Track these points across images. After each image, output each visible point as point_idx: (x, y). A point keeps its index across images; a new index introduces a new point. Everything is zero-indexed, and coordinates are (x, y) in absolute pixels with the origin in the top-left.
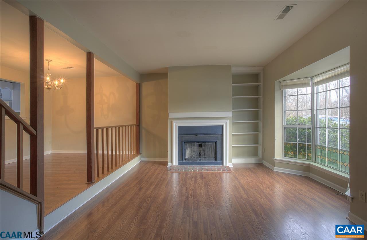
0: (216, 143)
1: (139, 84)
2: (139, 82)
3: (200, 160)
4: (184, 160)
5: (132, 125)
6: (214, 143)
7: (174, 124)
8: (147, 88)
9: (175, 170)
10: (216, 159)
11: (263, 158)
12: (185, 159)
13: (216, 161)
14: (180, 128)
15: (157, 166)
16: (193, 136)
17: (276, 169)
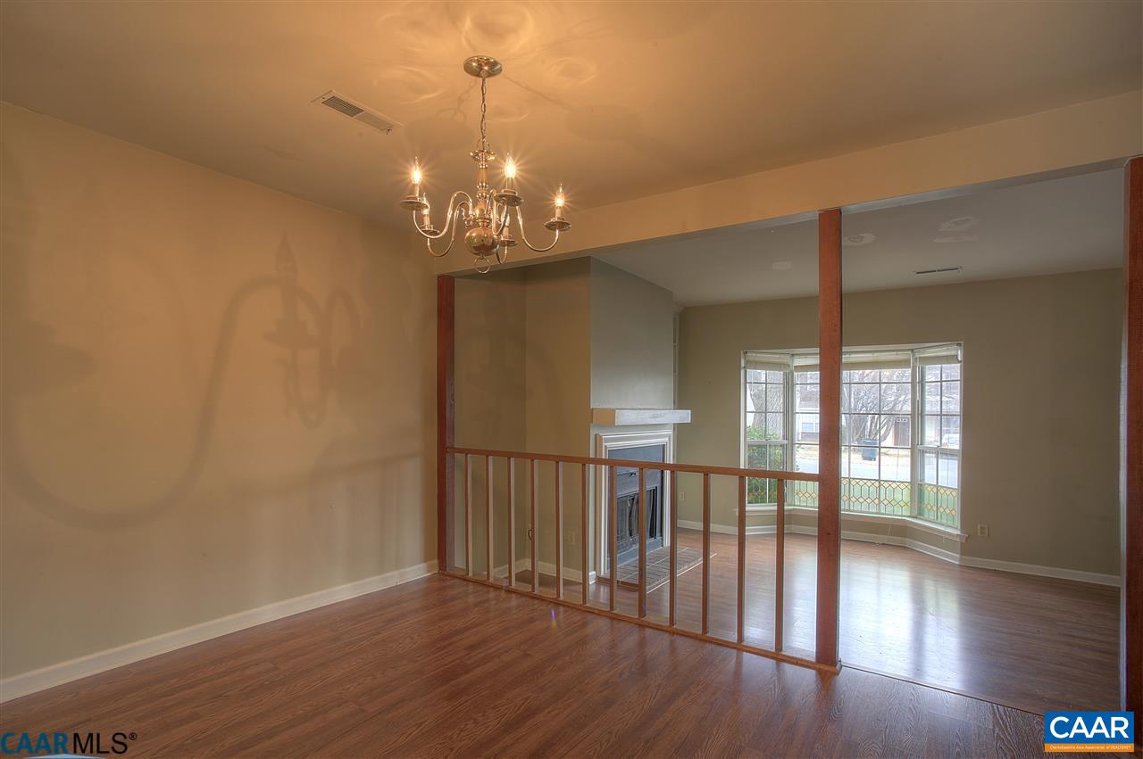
7: (603, 446)
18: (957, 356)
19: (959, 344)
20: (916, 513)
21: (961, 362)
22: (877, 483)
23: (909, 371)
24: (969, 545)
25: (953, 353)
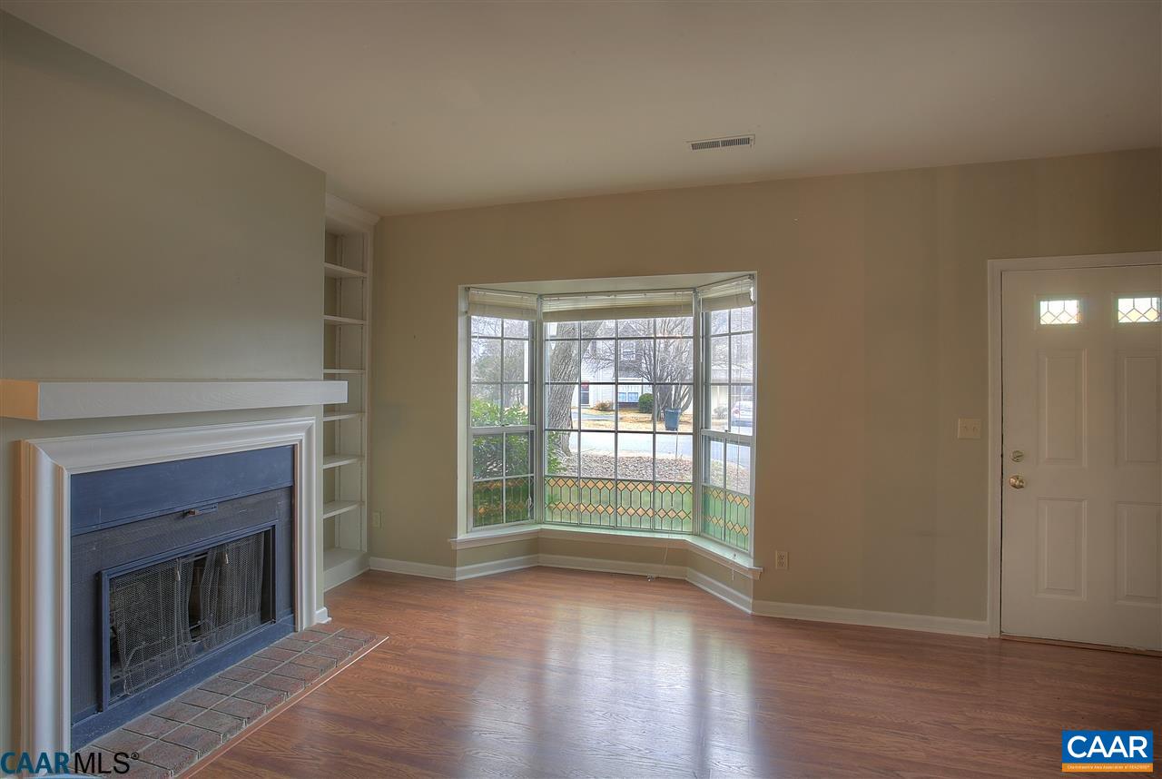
7: (45, 467)
11: (372, 552)
13: (268, 626)
17: (464, 573)
18: (749, 294)
19: (751, 277)
20: (699, 528)
21: (753, 303)
22: (650, 487)
23: (690, 320)
24: (764, 583)
25: (744, 290)
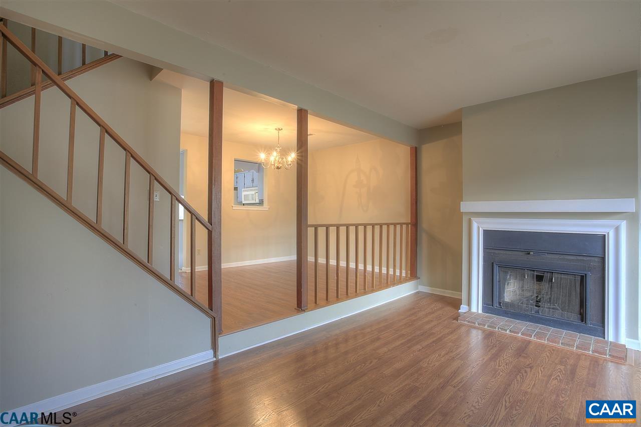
0: (583, 279)
1: (416, 148)
2: (414, 145)
3: (537, 312)
4: (496, 304)
5: (404, 224)
6: (579, 278)
7: (475, 226)
8: (431, 154)
9: (469, 322)
10: (583, 317)
12: (500, 303)
13: (583, 324)
14: (489, 235)
15: (439, 305)
16: (521, 253)
